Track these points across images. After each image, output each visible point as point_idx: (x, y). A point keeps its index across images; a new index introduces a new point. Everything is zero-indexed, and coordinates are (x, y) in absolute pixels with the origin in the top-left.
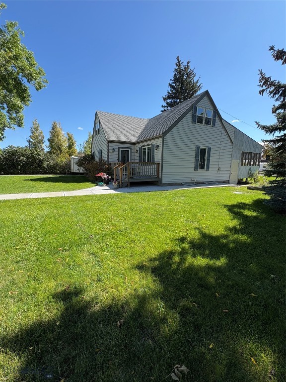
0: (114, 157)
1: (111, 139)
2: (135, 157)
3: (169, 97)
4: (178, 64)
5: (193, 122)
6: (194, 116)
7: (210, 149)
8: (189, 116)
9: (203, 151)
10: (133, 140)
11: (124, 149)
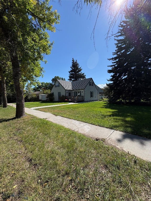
0: (67, 95)
1: (67, 89)
2: (73, 94)
3: (71, 72)
4: (73, 61)
6: (89, 84)
9: (92, 92)
10: (71, 89)
11: (69, 92)
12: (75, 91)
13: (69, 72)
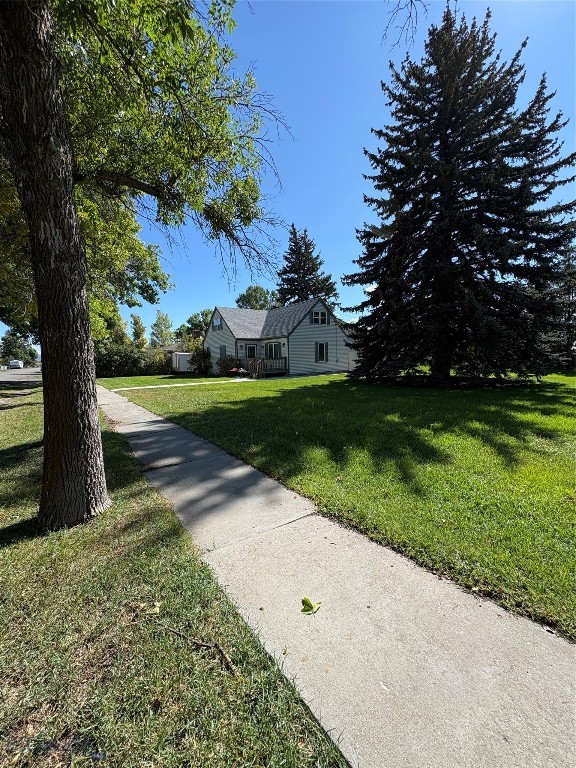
0: (242, 353)
1: (240, 337)
2: (261, 353)
4: (294, 233)
5: (311, 322)
6: (311, 318)
7: (327, 344)
8: (307, 320)
9: (322, 345)
10: (258, 337)
11: (251, 346)
12: (266, 342)
13: (279, 274)
